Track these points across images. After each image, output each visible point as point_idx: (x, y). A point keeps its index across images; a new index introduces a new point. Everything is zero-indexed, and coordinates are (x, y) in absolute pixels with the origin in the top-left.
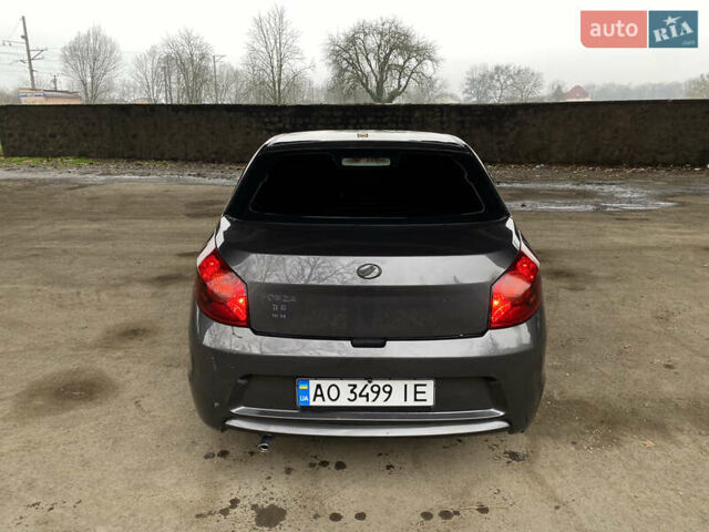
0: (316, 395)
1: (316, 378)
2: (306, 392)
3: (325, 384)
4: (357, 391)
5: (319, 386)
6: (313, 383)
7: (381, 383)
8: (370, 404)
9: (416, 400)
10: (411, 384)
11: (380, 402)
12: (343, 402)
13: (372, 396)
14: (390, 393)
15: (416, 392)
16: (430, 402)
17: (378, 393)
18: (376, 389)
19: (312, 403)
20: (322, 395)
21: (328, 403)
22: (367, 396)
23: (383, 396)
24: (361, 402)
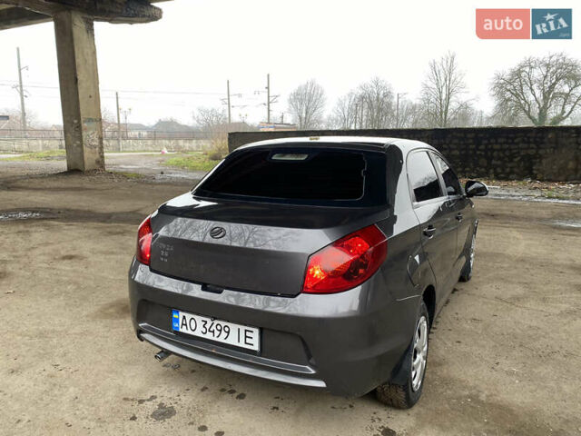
0: (183, 324)
1: (183, 311)
2: (177, 320)
3: (189, 316)
4: (208, 326)
5: (184, 317)
6: (181, 314)
7: (223, 324)
8: (215, 339)
9: (246, 343)
10: (243, 328)
11: (221, 339)
12: (198, 333)
13: (217, 333)
14: (228, 332)
15: (246, 337)
16: (256, 347)
17: (220, 331)
18: (219, 328)
19: (181, 330)
20: (186, 325)
21: (189, 332)
22: (213, 332)
23: (224, 334)
24: (209, 336)
